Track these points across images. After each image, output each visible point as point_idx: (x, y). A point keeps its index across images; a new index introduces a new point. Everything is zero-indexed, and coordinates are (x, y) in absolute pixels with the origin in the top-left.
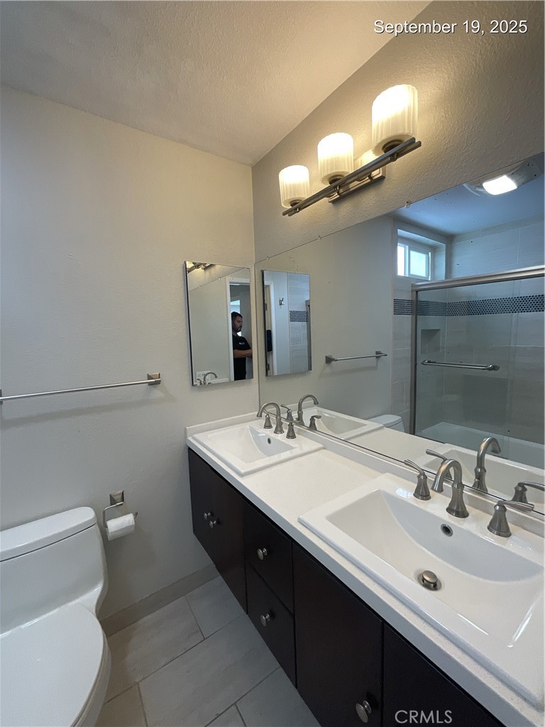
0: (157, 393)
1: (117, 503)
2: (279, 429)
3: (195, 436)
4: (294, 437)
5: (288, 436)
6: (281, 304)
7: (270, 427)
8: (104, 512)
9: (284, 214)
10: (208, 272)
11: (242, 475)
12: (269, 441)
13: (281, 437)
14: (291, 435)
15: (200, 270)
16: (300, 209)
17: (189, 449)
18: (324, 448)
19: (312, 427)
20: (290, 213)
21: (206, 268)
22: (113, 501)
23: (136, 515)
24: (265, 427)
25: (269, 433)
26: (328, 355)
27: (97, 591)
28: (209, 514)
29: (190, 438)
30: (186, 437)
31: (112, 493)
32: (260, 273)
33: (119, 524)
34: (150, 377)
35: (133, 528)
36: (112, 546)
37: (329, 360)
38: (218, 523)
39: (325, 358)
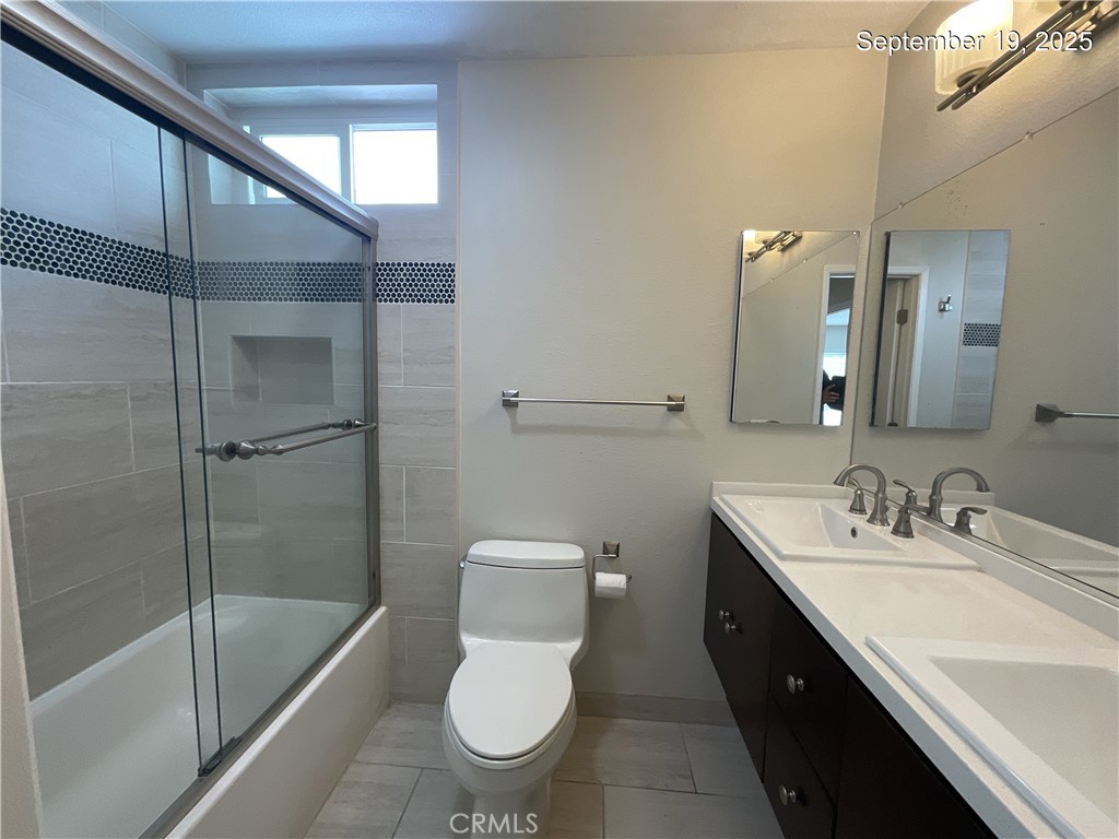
0: (677, 423)
1: (611, 555)
2: (879, 516)
3: (725, 497)
4: (908, 534)
5: (896, 531)
6: (943, 310)
7: (862, 511)
8: (594, 559)
9: (941, 108)
10: (787, 254)
11: (782, 558)
12: (854, 533)
13: (882, 532)
14: (903, 529)
15: (775, 252)
16: (980, 87)
17: (714, 514)
18: (980, 570)
19: (962, 526)
20: (954, 102)
21: (785, 249)
22: (606, 551)
23: (629, 578)
24: (852, 509)
25: (859, 521)
26: (1043, 402)
27: (574, 646)
28: (728, 614)
29: (716, 499)
30: (711, 496)
31: (607, 540)
32: (883, 239)
33: (609, 580)
34: (670, 399)
35: (623, 594)
36: (599, 606)
37: (1045, 415)
38: (739, 630)
39: (1034, 409)
